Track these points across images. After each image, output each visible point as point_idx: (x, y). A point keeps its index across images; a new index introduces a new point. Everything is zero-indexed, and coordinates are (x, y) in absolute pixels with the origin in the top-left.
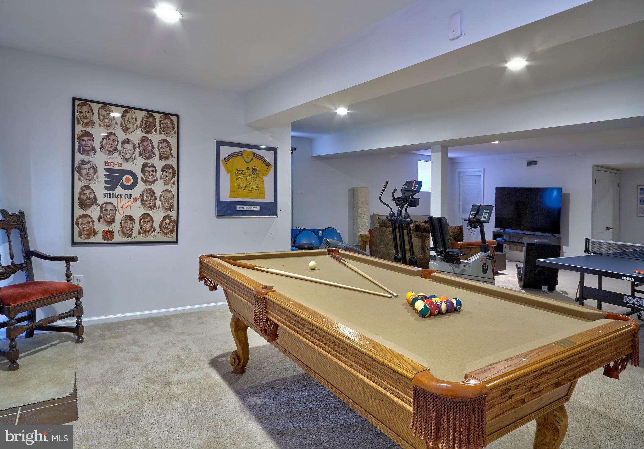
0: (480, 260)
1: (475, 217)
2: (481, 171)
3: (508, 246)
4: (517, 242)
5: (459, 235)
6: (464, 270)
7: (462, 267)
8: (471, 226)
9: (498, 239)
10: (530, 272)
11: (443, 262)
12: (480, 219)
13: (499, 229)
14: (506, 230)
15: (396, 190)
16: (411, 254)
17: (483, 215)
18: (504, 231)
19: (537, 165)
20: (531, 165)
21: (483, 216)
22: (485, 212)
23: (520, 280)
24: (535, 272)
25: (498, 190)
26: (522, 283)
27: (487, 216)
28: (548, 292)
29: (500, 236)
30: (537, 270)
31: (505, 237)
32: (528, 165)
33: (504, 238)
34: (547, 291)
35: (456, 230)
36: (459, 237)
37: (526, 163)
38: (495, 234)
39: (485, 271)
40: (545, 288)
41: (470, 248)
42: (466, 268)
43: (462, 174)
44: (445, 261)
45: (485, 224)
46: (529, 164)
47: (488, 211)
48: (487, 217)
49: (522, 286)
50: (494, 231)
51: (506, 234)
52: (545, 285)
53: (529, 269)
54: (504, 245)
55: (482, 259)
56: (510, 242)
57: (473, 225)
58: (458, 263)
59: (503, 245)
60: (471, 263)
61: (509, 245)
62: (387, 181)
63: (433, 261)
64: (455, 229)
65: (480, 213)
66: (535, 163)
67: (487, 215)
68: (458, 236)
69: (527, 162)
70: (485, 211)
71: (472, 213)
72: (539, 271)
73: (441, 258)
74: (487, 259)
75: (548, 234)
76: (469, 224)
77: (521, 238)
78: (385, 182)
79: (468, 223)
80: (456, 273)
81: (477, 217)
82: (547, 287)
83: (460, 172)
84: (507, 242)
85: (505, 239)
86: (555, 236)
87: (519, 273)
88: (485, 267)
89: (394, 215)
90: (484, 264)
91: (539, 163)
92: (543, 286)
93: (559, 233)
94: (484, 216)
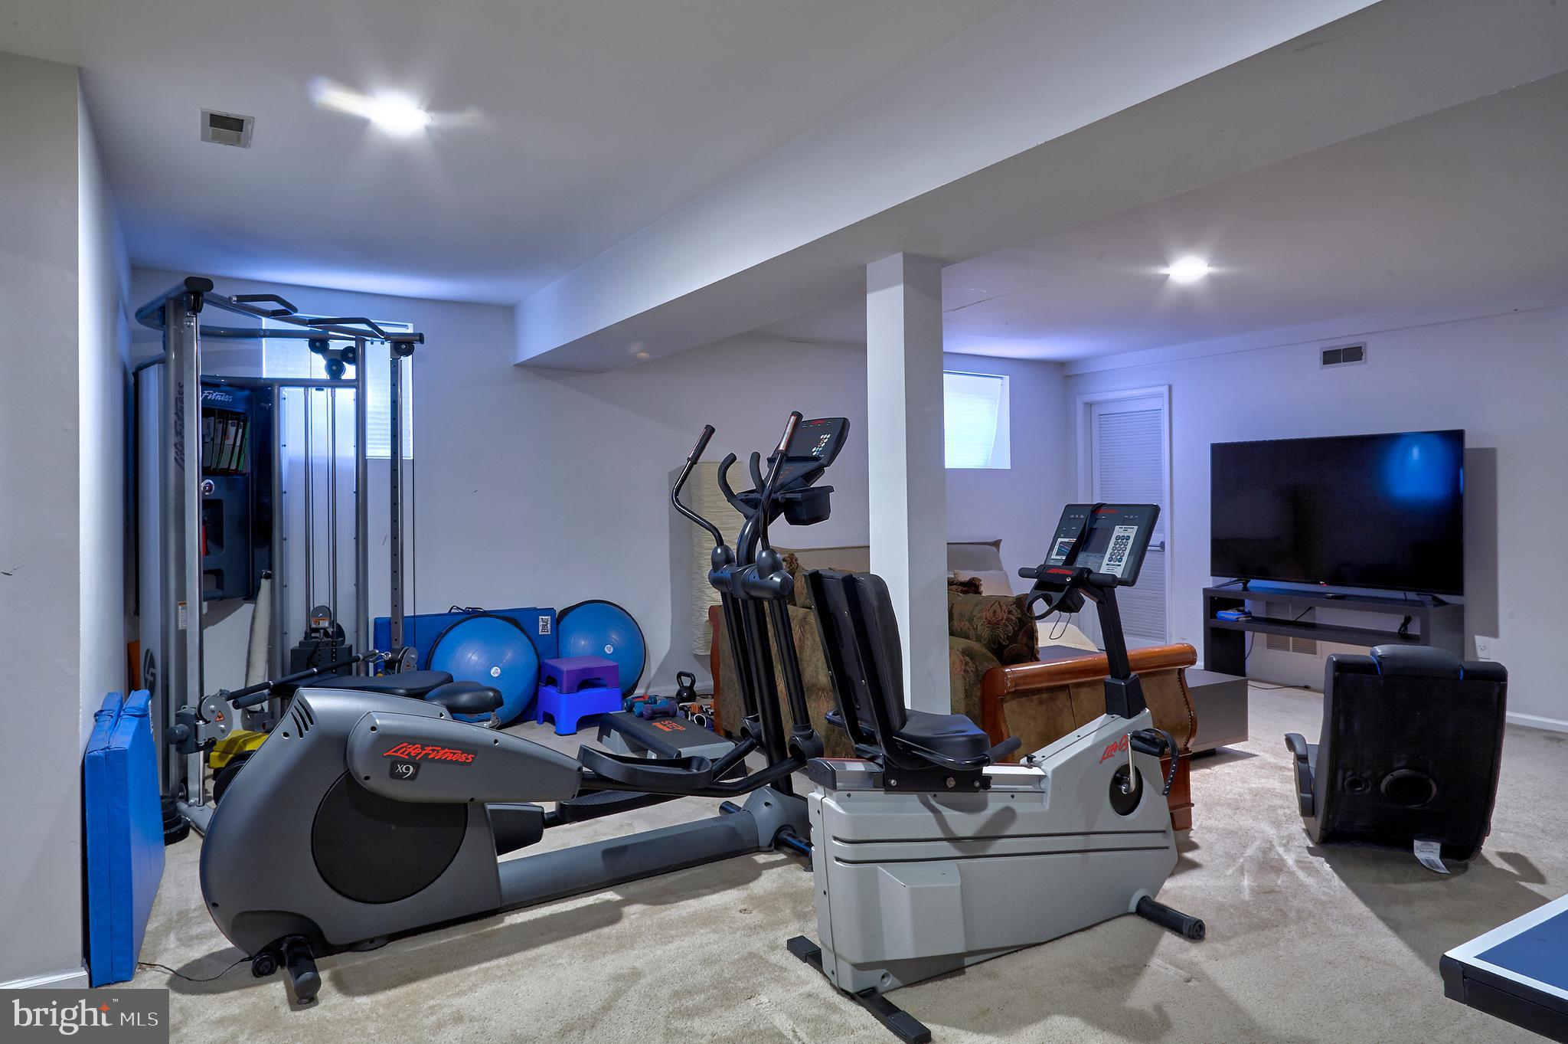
0: (1101, 753)
1: (1071, 558)
2: (1159, 395)
3: (1261, 638)
4: (1295, 624)
5: (1016, 634)
6: (1008, 815)
7: (995, 803)
8: (1048, 601)
9: (1222, 614)
10: (1354, 784)
11: (881, 794)
12: (1089, 571)
13: (1227, 580)
14: (1253, 583)
15: (732, 459)
16: (796, 723)
17: (1109, 550)
18: (1245, 585)
19: (1361, 359)
20: (1339, 361)
21: (1107, 556)
22: (1118, 538)
23: (1308, 809)
24: (1378, 784)
25: (1221, 452)
26: (1317, 823)
27: (1127, 553)
28: (1443, 870)
29: (1236, 603)
30: (1389, 778)
31: (1249, 605)
32: (1325, 362)
33: (1246, 610)
34: (1439, 862)
35: (1002, 615)
36: (1016, 641)
37: (1318, 357)
38: (1212, 598)
39: (1125, 802)
40: (1427, 852)
41: (1067, 686)
42: (1020, 806)
43: (1096, 411)
44: (889, 789)
45: (1120, 592)
46: (1331, 357)
47: (1132, 532)
48: (1125, 558)
49: (1317, 833)
50: (1210, 585)
51: (1255, 596)
52: (1427, 836)
53: (1349, 773)
54: (1248, 635)
55: (1111, 748)
56: (1269, 623)
57: (1057, 597)
58: (973, 782)
59: (1243, 634)
60: (1049, 775)
61: (1265, 635)
62: (708, 427)
63: (821, 788)
64: (997, 607)
65: (1095, 540)
66: (1354, 354)
67: (1129, 547)
68: (1013, 639)
69: (1324, 353)
70: (1118, 531)
71: (1060, 540)
72: (1396, 783)
73: (871, 774)
74: (1134, 748)
75: (1412, 596)
76: (1040, 593)
77: (1310, 608)
78: (701, 431)
79: (1037, 587)
80: (961, 833)
81: (1083, 561)
82: (1437, 846)
83: (1089, 405)
84: (1255, 621)
85: (1248, 614)
86: (1442, 603)
87: (1304, 781)
88: (1129, 783)
89: (728, 560)
90: (1123, 771)
91: (1370, 353)
92: (1417, 843)
93: (1458, 588)
94: (1112, 555)
